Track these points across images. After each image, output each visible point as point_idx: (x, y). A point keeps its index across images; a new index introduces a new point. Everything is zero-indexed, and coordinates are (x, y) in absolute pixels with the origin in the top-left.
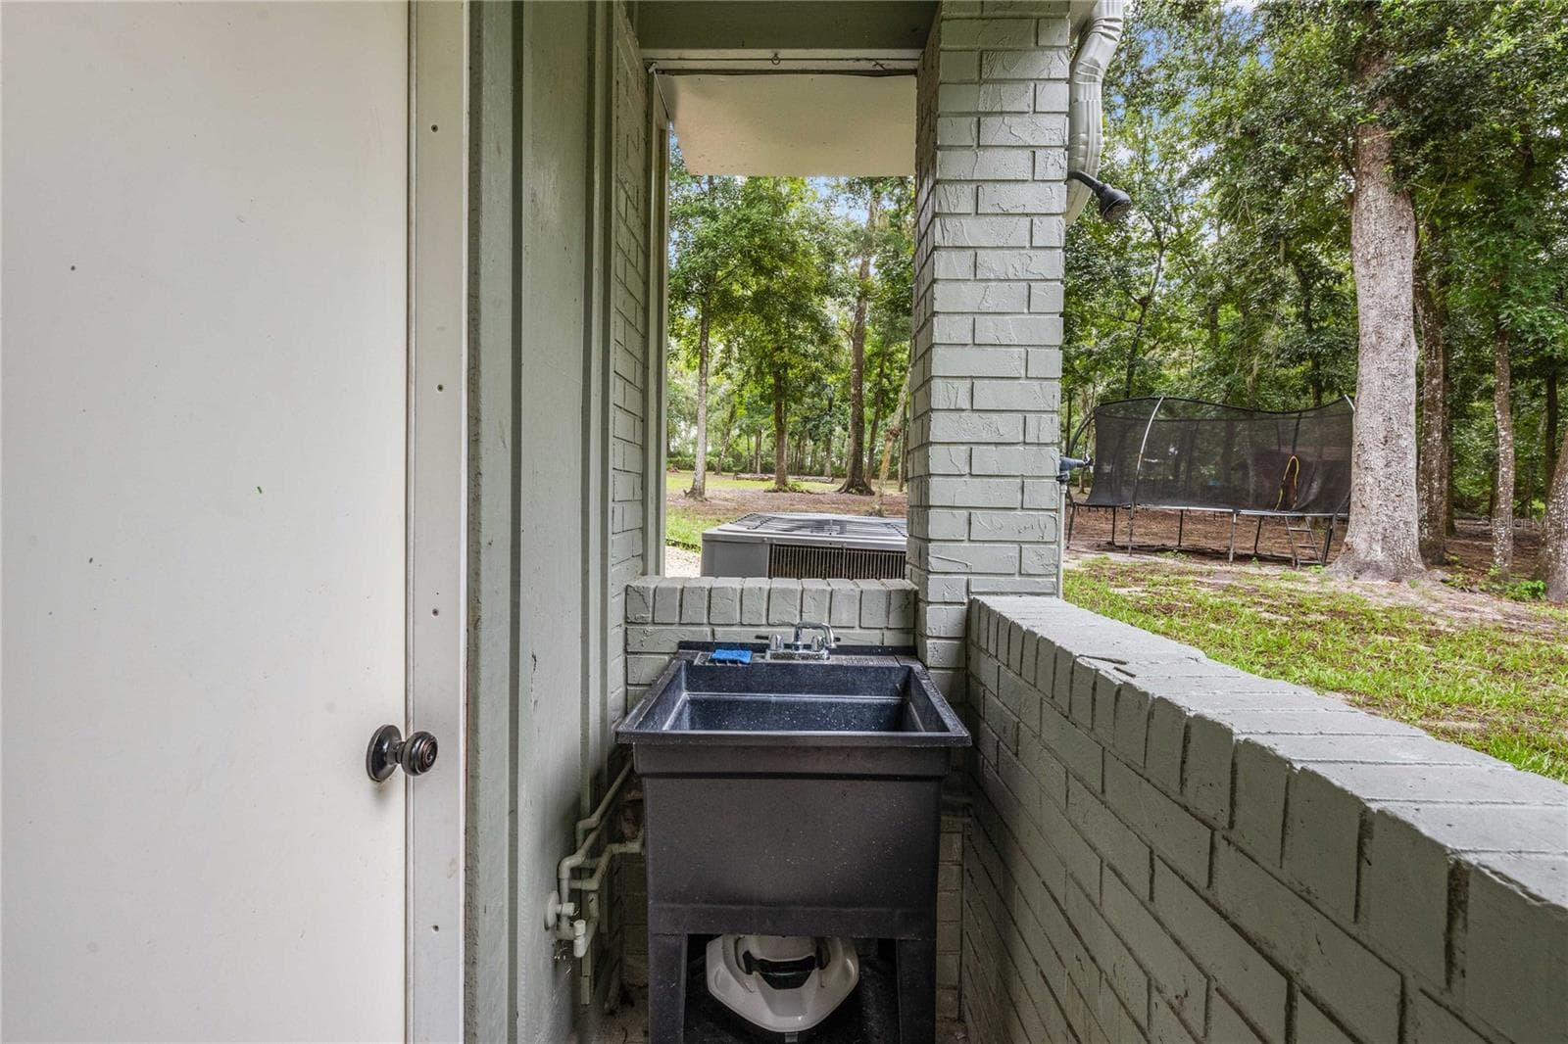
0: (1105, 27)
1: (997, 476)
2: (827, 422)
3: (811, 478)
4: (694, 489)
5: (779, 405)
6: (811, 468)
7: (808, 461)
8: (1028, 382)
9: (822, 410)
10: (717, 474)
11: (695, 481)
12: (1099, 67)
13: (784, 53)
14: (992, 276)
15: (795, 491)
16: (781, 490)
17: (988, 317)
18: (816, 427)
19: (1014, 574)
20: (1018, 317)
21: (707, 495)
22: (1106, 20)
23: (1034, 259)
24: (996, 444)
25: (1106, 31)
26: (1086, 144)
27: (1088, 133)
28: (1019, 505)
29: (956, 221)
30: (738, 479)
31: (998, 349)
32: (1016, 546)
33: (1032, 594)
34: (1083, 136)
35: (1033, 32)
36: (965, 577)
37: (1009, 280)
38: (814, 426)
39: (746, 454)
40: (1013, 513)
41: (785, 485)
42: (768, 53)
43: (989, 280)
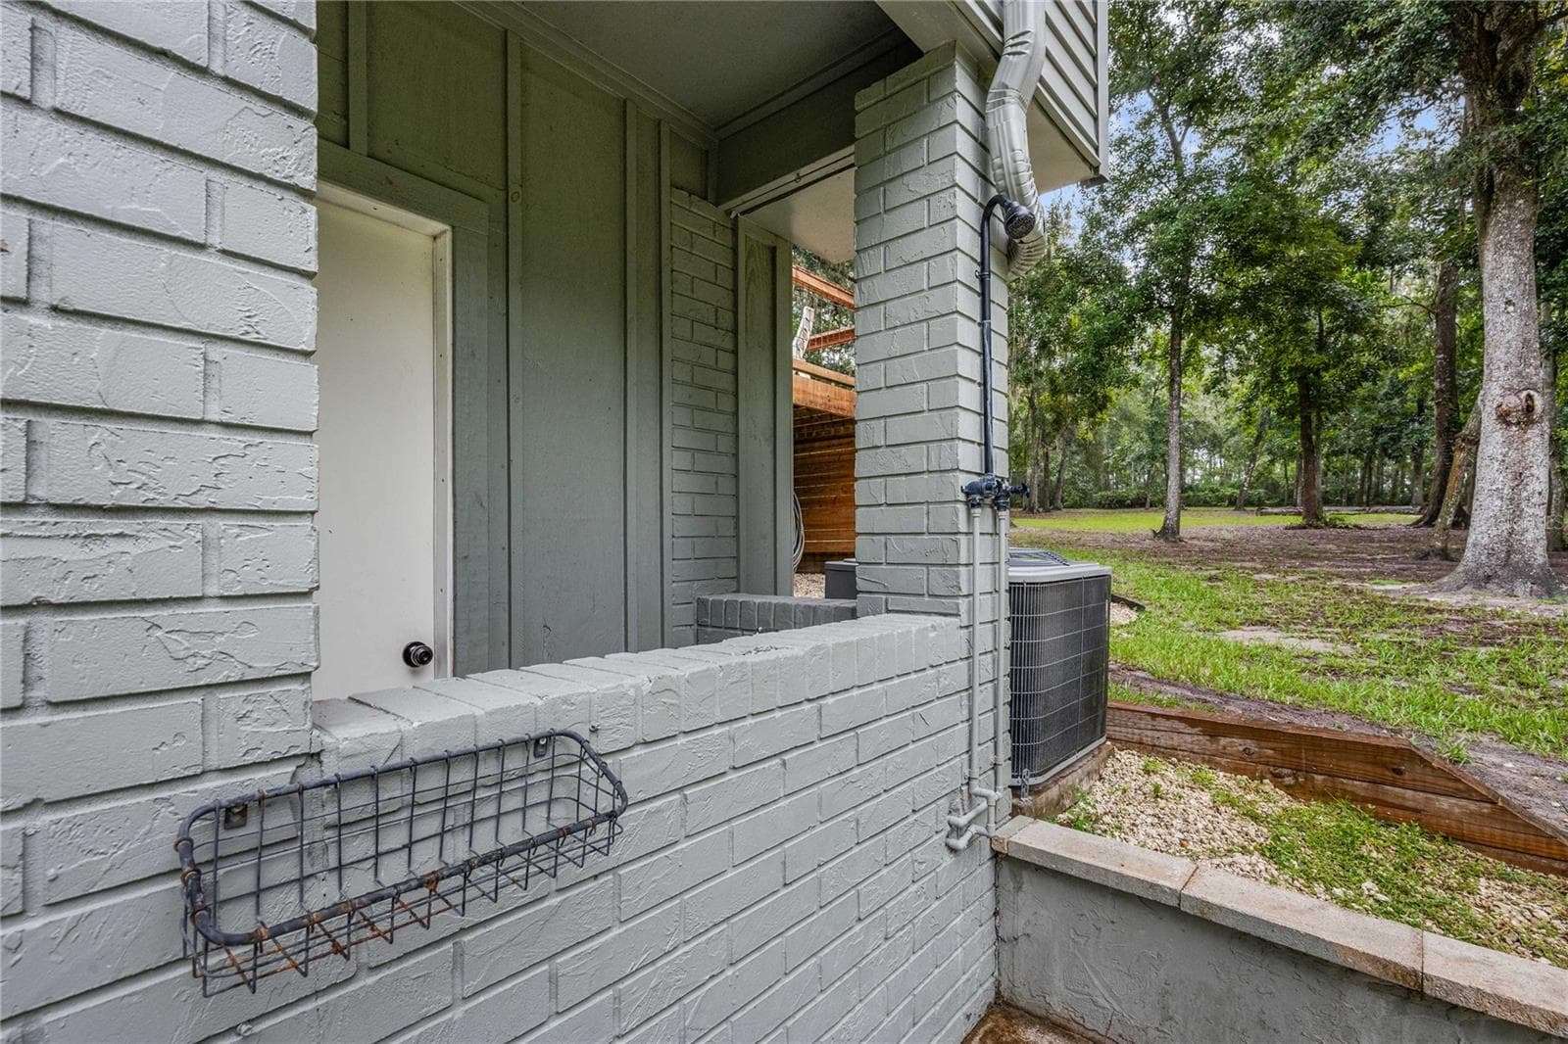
0: (1012, 46)
1: (908, 504)
2: (1413, 432)
3: (1383, 509)
4: (1164, 527)
5: (1306, 421)
6: (1394, 495)
7: (1387, 486)
8: (931, 413)
9: (1405, 415)
10: (1237, 509)
11: (1166, 519)
12: (1007, 87)
13: (803, 171)
14: (898, 323)
15: (1335, 526)
16: (1311, 526)
17: (896, 361)
18: (1395, 440)
19: (923, 595)
20: (920, 355)
21: (1183, 533)
22: (1013, 38)
23: (931, 298)
24: (906, 474)
25: (1014, 49)
26: (1001, 166)
27: (1000, 156)
28: (925, 530)
29: (868, 282)
30: (1262, 514)
31: (905, 388)
32: (924, 568)
33: (940, 614)
34: (997, 161)
35: (925, 91)
36: (884, 597)
37: (911, 323)
38: (1391, 438)
39: (1283, 482)
40: (920, 537)
41: (1318, 519)
42: (792, 176)
43: (896, 327)
